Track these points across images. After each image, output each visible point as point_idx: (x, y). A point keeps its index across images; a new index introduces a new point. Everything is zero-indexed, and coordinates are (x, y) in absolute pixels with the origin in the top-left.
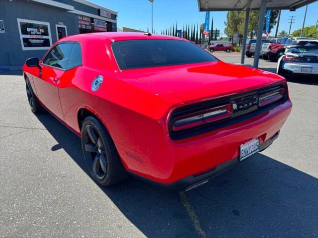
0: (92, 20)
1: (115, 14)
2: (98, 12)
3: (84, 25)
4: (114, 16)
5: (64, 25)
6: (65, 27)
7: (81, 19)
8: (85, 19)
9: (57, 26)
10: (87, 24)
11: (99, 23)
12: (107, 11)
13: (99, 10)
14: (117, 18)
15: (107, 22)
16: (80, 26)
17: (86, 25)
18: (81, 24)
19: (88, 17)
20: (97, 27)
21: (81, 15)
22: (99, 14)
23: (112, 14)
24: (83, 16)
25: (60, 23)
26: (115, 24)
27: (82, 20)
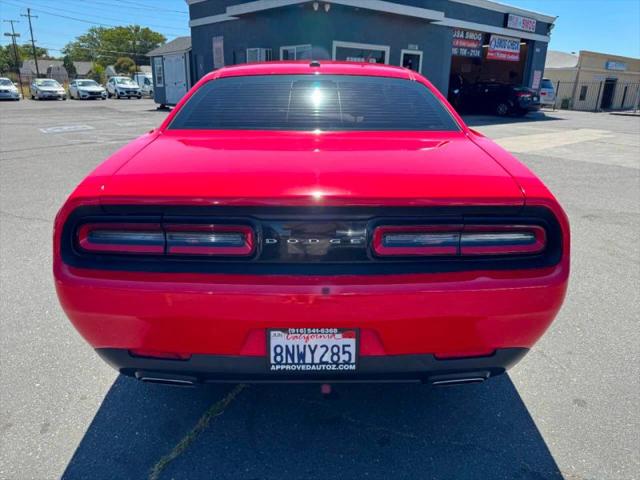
0: (487, 37)
1: (548, 22)
2: (504, 19)
3: (465, 48)
4: (545, 27)
5: (419, 49)
6: (421, 53)
7: (462, 36)
8: (471, 36)
9: (404, 52)
10: (474, 45)
11: (501, 43)
12: (527, 17)
13: (506, 16)
14: (552, 31)
15: (523, 40)
16: (455, 51)
17: (469, 49)
18: (459, 47)
19: (479, 32)
20: (494, 52)
21: (461, 30)
22: (505, 25)
23: (538, 23)
24: (465, 31)
25: (411, 46)
26: (544, 45)
27: (464, 39)
